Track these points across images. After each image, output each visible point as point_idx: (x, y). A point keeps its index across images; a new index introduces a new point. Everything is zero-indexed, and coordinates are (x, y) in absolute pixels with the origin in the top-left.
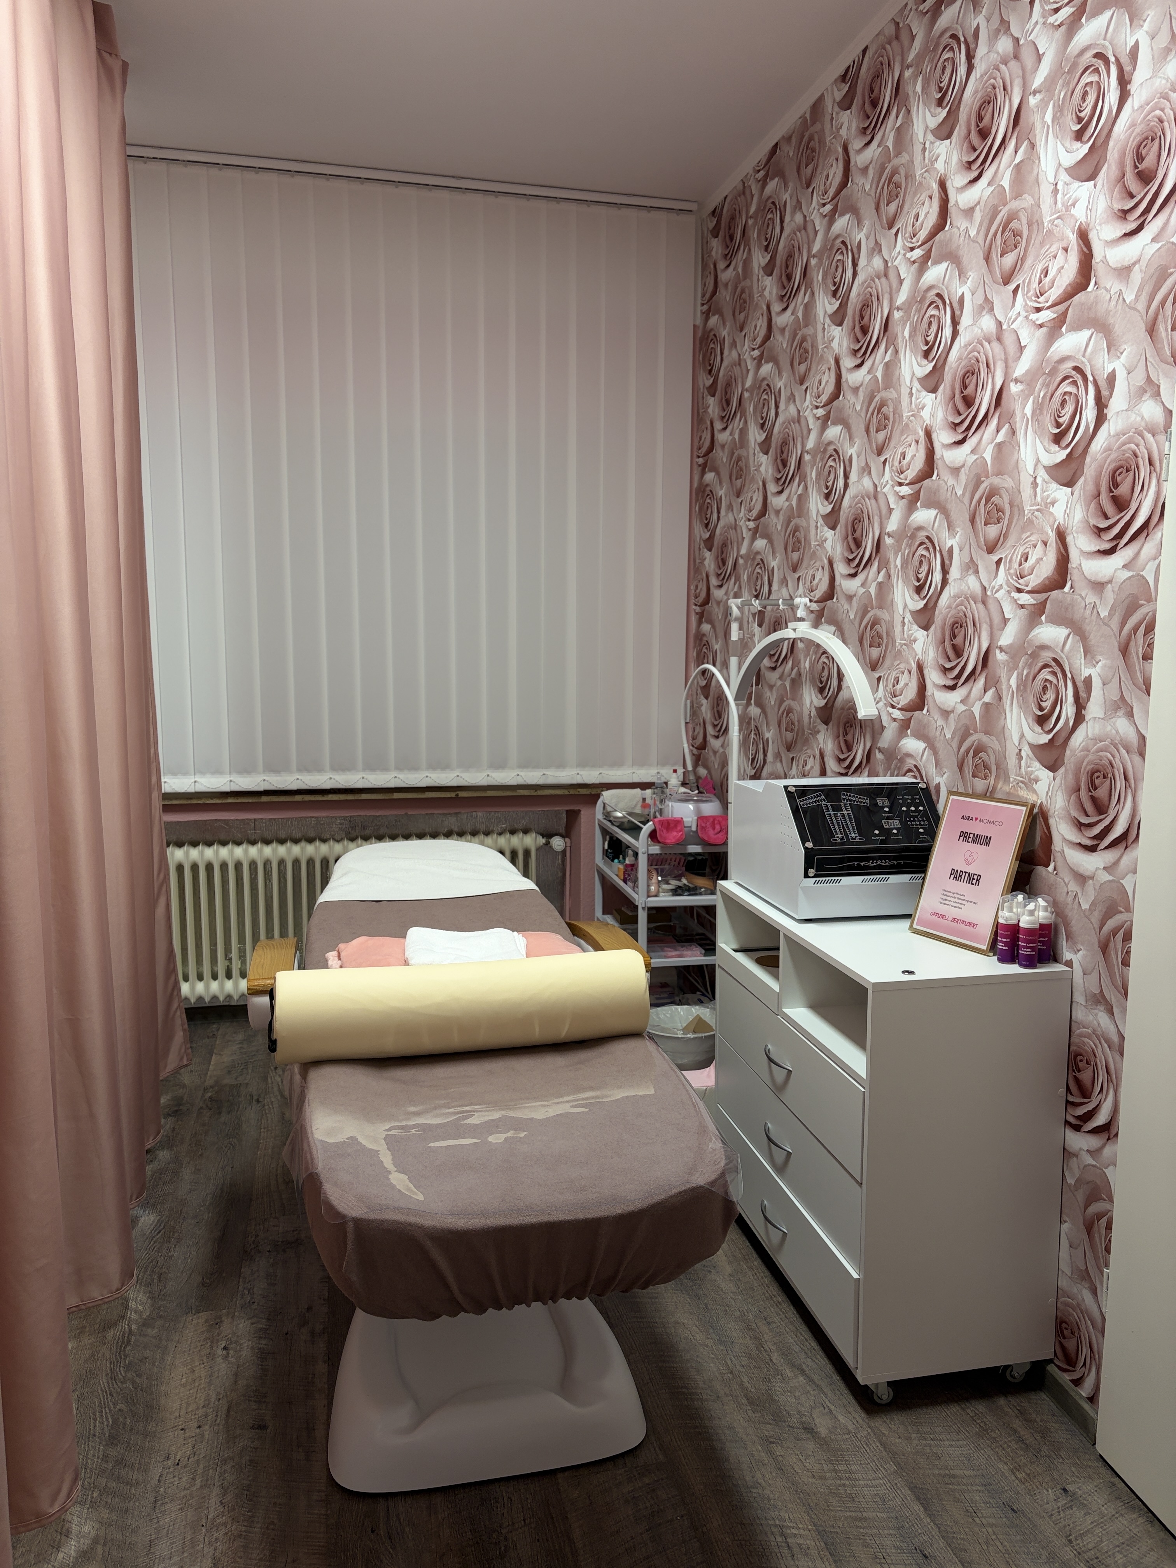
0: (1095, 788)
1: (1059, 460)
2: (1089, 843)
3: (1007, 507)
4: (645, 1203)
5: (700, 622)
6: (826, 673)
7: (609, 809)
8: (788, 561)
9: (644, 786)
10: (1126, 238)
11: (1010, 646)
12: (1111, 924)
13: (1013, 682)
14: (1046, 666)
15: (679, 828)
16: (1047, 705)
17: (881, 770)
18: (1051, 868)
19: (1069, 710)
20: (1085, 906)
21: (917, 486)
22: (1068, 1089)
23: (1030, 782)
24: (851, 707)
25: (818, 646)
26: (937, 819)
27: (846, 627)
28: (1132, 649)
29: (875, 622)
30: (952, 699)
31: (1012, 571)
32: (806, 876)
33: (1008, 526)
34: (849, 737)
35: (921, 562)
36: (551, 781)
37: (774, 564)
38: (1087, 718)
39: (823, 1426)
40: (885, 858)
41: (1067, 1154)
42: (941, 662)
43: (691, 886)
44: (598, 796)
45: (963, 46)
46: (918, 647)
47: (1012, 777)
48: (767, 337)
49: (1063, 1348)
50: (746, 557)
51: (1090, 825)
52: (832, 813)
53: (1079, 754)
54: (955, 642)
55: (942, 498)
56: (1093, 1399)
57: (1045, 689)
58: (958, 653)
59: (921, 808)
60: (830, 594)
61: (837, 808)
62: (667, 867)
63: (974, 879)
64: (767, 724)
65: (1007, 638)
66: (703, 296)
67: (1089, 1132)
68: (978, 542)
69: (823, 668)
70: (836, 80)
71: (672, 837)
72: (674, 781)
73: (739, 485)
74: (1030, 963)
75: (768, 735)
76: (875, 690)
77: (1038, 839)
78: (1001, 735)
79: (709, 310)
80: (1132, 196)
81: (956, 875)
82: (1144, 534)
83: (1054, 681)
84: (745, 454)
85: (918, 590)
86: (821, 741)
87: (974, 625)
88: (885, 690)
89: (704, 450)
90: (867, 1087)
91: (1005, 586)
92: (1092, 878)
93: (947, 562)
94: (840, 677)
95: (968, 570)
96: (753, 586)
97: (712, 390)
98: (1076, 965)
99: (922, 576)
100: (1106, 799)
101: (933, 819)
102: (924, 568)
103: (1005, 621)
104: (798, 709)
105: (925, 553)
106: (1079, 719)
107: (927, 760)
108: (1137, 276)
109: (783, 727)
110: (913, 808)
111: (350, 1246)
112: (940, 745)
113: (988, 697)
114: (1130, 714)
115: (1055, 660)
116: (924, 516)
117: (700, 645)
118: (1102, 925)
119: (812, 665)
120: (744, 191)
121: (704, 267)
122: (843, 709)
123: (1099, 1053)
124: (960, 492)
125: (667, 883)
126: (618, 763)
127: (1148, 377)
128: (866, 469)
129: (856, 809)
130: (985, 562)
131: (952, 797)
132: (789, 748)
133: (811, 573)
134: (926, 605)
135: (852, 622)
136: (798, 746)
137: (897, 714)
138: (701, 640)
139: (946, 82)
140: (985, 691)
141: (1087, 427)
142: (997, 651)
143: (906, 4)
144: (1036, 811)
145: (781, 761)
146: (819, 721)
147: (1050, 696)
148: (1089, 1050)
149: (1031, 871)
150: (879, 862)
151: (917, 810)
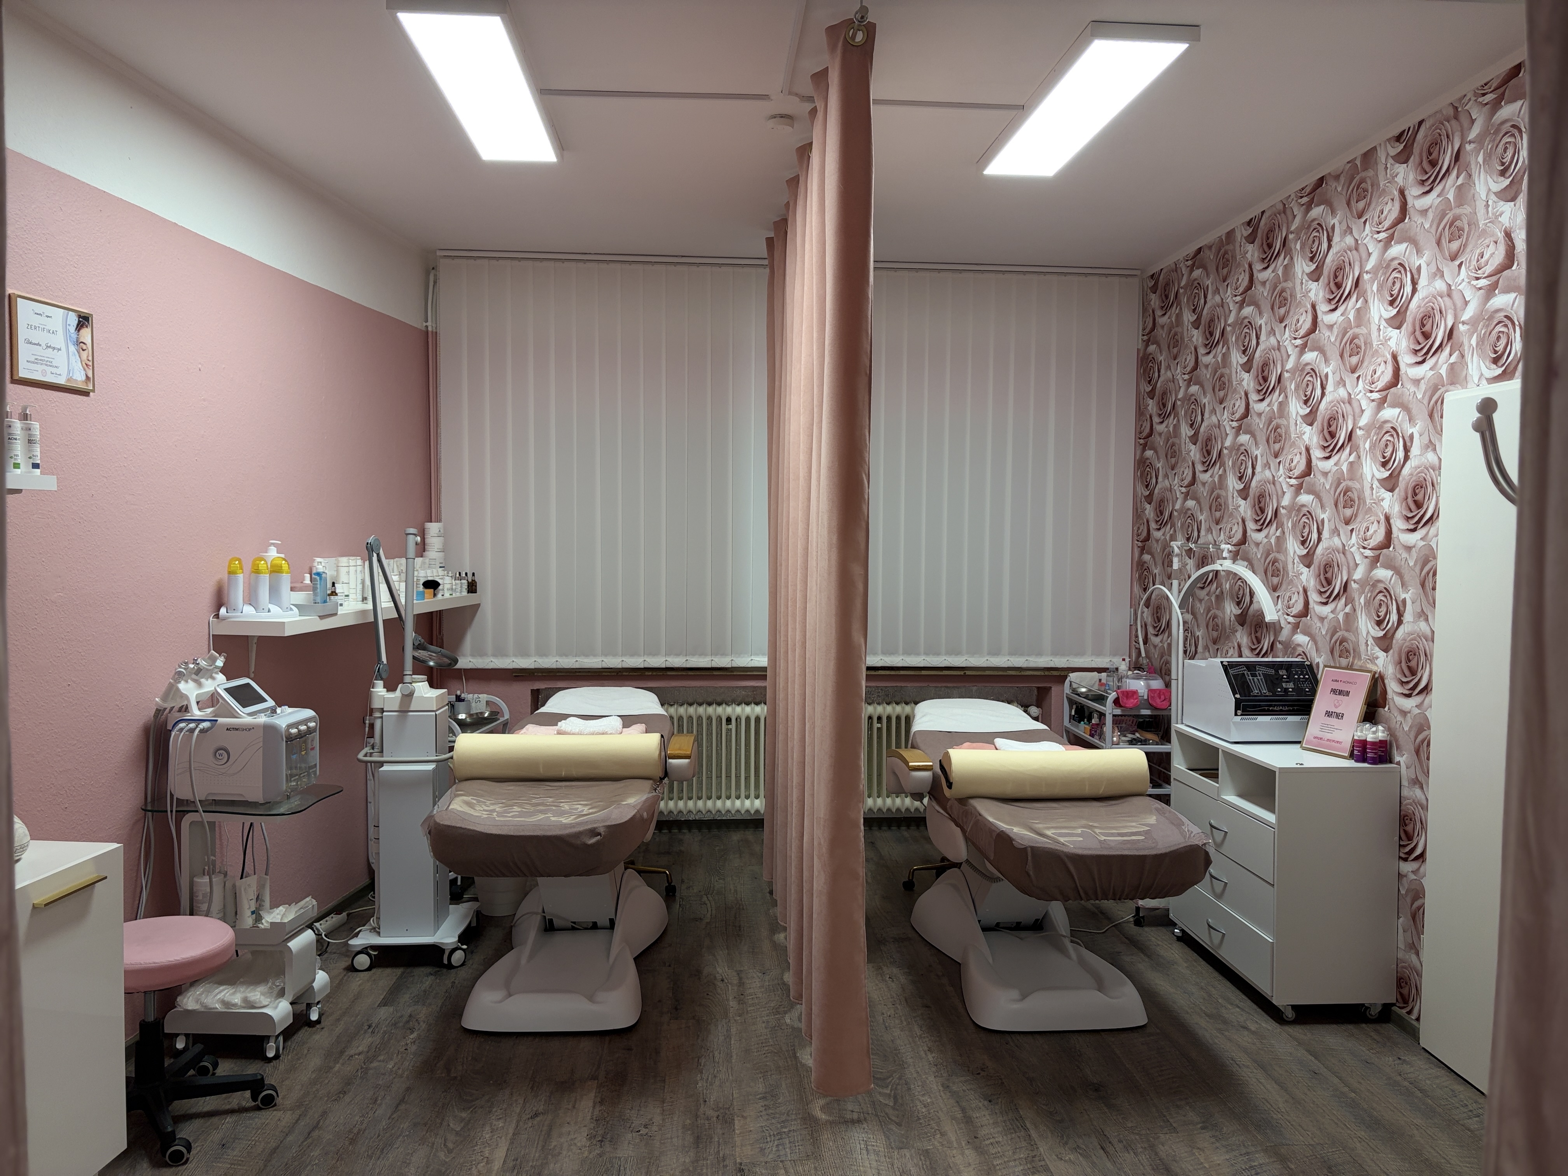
0: (1410, 661)
1: (1385, 476)
2: (1407, 692)
3: (1356, 499)
4: (1168, 850)
5: (1142, 553)
6: (1241, 592)
7: (1074, 686)
8: (1212, 517)
9: (1100, 670)
10: (1417, 365)
11: (1360, 579)
12: (1420, 737)
13: (1362, 600)
14: (1380, 592)
15: (1135, 697)
16: (1382, 614)
17: (1281, 655)
18: (1386, 709)
19: (1394, 617)
20: (1406, 729)
21: (1301, 480)
22: (1400, 838)
23: (1373, 659)
24: (1261, 615)
25: (1235, 574)
26: (1317, 682)
27: (1255, 562)
28: (1427, 584)
29: (1275, 561)
30: (1326, 610)
31: (1360, 536)
32: (1236, 715)
33: (1358, 510)
34: (1258, 634)
35: (1304, 526)
36: (1032, 665)
37: (1202, 518)
38: (1404, 622)
39: (1253, 1027)
40: (1284, 705)
41: (1400, 876)
42: (1318, 587)
43: (1142, 738)
44: (1066, 677)
45: (1325, 232)
46: (1304, 578)
47: (1363, 656)
48: (1195, 368)
49: (1401, 994)
50: (1180, 511)
51: (1408, 682)
52: (1251, 678)
53: (1400, 642)
54: (1326, 576)
55: (1317, 489)
56: (1418, 1019)
57: (1380, 605)
58: (1329, 582)
59: (1307, 677)
60: (1244, 540)
61: (1254, 675)
62: (1124, 725)
63: (1340, 716)
64: (1198, 625)
65: (1358, 575)
66: (1144, 329)
67: (1412, 860)
68: (1340, 518)
69: (1239, 589)
70: (1243, 224)
71: (1130, 703)
72: (1123, 667)
73: (1173, 462)
74: (1374, 761)
75: (1199, 633)
76: (1276, 604)
77: (1379, 692)
78: (1356, 632)
79: (1149, 340)
80: (1420, 344)
81: (1329, 714)
82: (1431, 522)
83: (1386, 600)
84: (1178, 442)
85: (1303, 543)
86: (1238, 637)
87: (1338, 566)
88: (1282, 604)
89: (1144, 434)
90: (1276, 828)
91: (1356, 545)
92: (1410, 712)
93: (1321, 527)
94: (1252, 594)
95: (1334, 534)
96: (1185, 531)
97: (1151, 394)
98: (1402, 763)
99: (1305, 534)
100: (1416, 667)
101: (1315, 682)
102: (1307, 530)
103: (1357, 565)
104: (1221, 615)
105: (1307, 521)
106: (1400, 622)
107: (1311, 648)
108: (1423, 386)
109: (1210, 628)
110: (1302, 677)
111: (1029, 858)
112: (1319, 639)
113: (1348, 609)
114: (1427, 620)
115: (1385, 588)
116: (1305, 498)
117: (1141, 569)
118: (1416, 738)
119: (1231, 587)
120: (1176, 269)
121: (1145, 310)
122: (1254, 616)
123: (1417, 813)
124: (1328, 487)
125: (1125, 736)
126: (1081, 654)
127: (1430, 440)
128: (1267, 465)
129: (1266, 676)
130: (1344, 530)
131: (1326, 669)
132: (1215, 642)
133: (1229, 526)
134: (1308, 552)
135: (1259, 560)
136: (1222, 640)
137: (1291, 619)
138: (1142, 566)
139: (1315, 248)
140: (1346, 606)
141: (1400, 461)
142: (1352, 582)
143: (1290, 196)
144: (1377, 676)
145: (1209, 651)
146: (1237, 624)
147: (1383, 609)
148: (1411, 812)
149: (1376, 711)
150: (1281, 708)
151: (1304, 678)
